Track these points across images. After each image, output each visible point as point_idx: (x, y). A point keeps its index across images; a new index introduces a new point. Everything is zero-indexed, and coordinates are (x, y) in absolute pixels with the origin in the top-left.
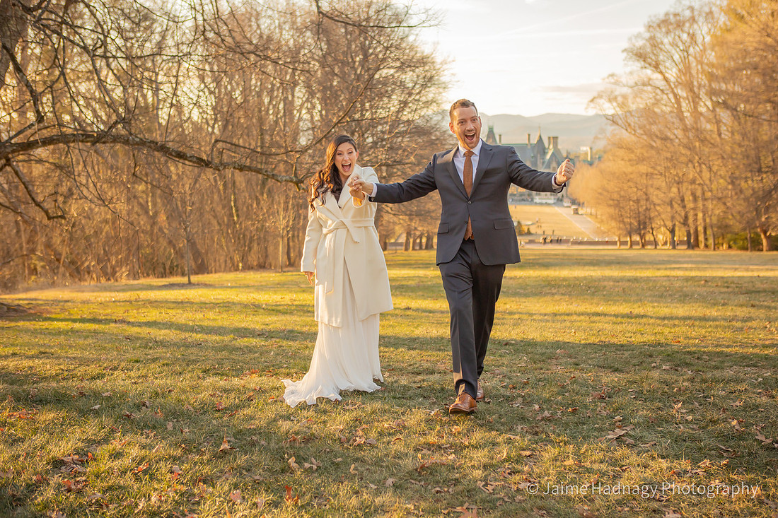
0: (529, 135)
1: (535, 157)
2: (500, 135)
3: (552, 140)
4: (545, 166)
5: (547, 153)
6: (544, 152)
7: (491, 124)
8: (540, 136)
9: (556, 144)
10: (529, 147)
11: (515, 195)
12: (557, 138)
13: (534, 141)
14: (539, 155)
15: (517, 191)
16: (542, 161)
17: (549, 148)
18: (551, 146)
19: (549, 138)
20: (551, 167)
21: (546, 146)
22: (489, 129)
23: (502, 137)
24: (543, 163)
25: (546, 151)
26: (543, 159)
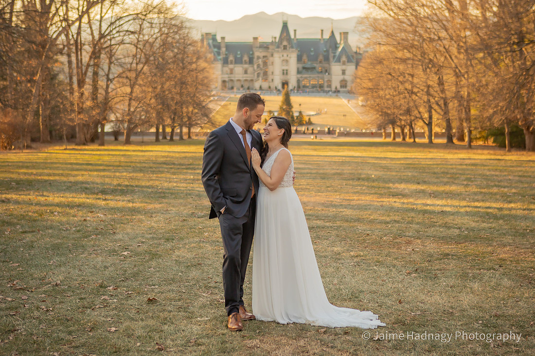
0: (322, 30)
1: (327, 51)
2: (295, 30)
3: (343, 36)
4: (336, 59)
5: (339, 47)
6: (336, 48)
7: (285, 19)
8: (332, 32)
9: (346, 39)
10: (322, 42)
11: (307, 87)
12: (347, 33)
13: (327, 36)
14: (331, 50)
15: (310, 83)
16: (333, 55)
17: (340, 43)
18: (342, 42)
19: (341, 33)
20: (341, 61)
21: (338, 42)
22: (284, 23)
23: (297, 33)
24: (334, 57)
25: (338, 46)
26: (335, 53)
